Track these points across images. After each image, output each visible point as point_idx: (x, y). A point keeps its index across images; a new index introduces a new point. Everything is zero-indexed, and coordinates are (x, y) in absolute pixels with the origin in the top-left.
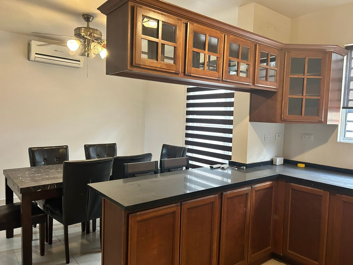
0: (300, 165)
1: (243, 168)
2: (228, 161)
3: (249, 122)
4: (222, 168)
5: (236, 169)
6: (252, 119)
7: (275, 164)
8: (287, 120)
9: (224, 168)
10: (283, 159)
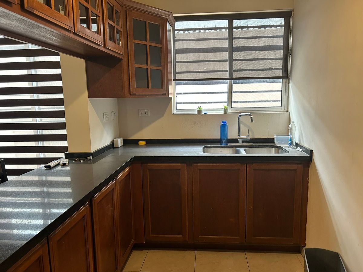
0: (141, 143)
1: (90, 158)
2: (64, 153)
3: (88, 99)
4: (63, 164)
5: (82, 161)
6: (91, 95)
7: (117, 147)
8: (136, 94)
9: (66, 164)
10: (122, 139)
